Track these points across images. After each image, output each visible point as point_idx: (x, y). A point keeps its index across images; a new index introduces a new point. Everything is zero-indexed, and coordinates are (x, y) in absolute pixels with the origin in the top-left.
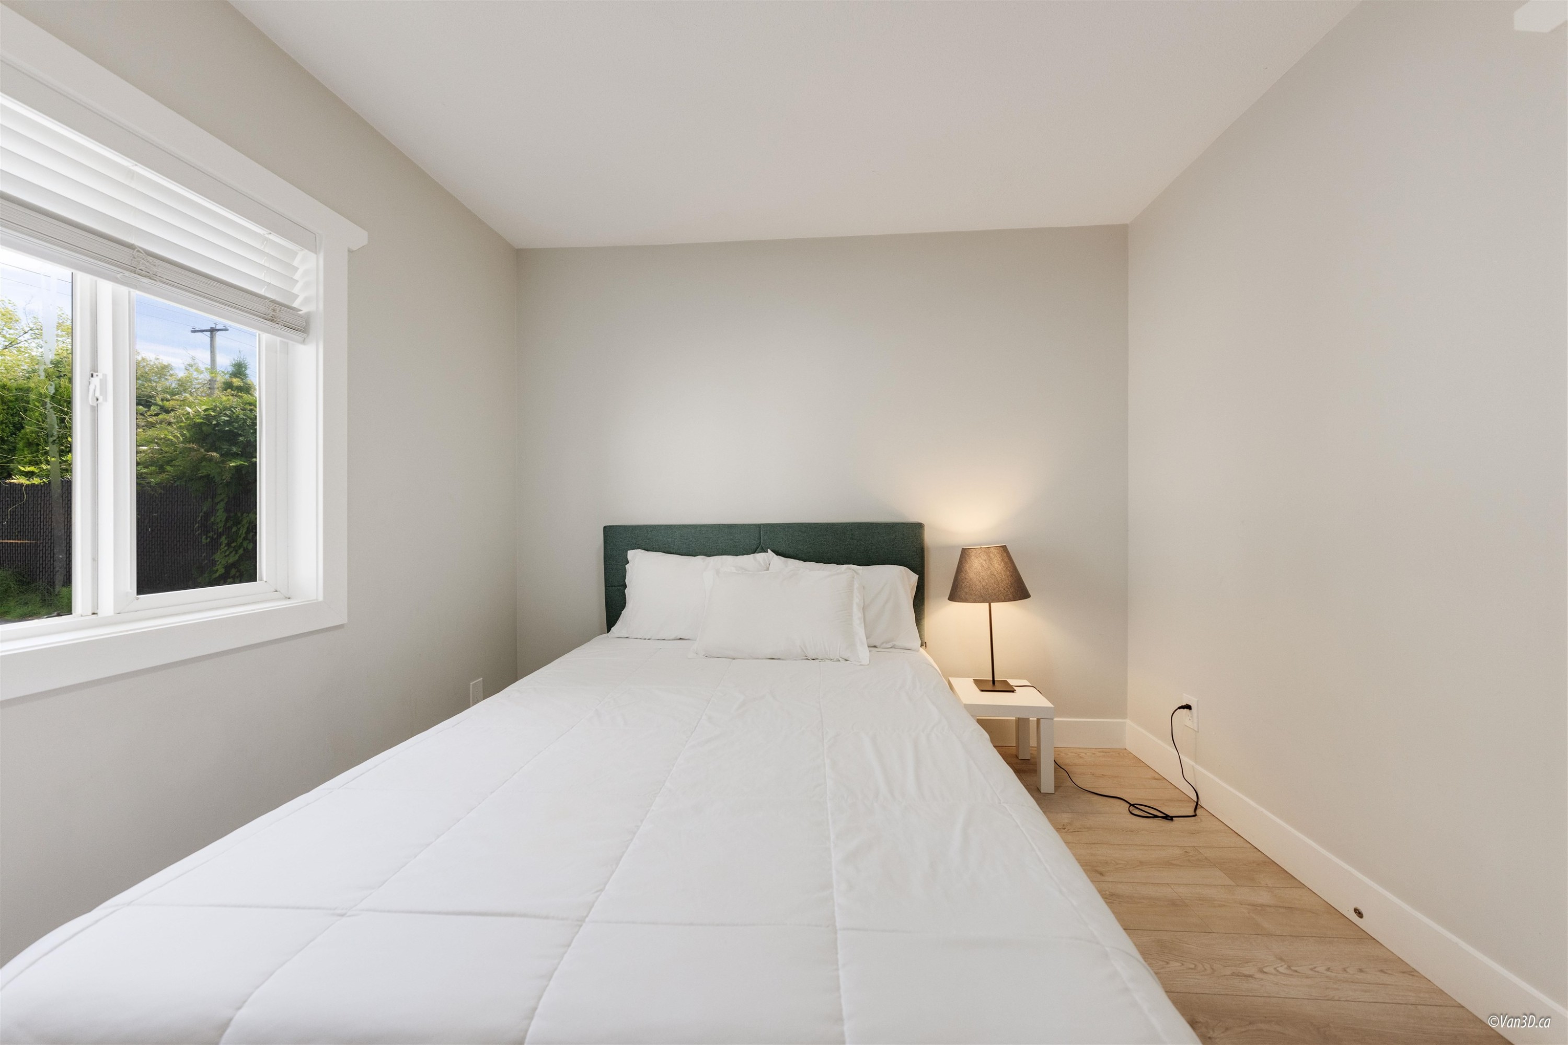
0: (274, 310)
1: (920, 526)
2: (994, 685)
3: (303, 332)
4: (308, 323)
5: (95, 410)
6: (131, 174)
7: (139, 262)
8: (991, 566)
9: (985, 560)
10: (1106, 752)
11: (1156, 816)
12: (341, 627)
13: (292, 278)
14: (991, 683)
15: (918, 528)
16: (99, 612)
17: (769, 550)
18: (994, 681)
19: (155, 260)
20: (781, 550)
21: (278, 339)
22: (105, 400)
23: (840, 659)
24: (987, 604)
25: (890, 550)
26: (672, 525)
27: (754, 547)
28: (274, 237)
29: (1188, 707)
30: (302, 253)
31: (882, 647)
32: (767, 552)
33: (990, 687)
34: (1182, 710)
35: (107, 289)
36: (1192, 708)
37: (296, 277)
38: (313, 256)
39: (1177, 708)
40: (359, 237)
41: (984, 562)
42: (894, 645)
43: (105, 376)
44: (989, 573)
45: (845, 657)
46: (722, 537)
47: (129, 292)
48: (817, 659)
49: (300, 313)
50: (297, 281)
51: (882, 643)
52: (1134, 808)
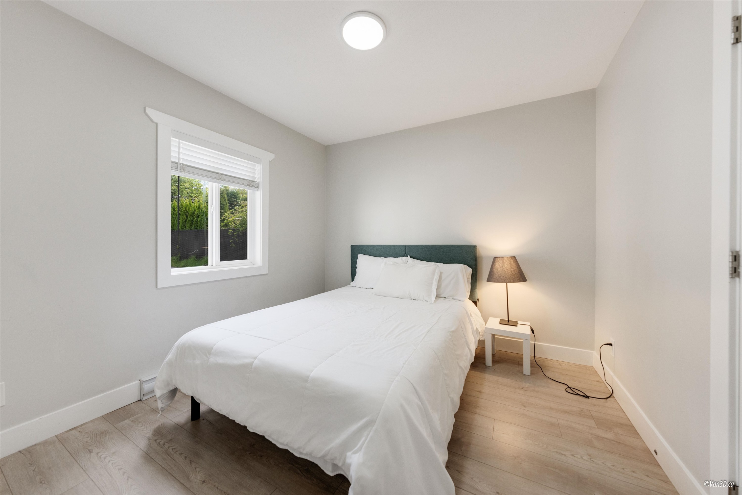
0: (250, 183)
1: (475, 247)
2: (508, 322)
3: (258, 188)
4: (258, 185)
5: (212, 214)
6: (219, 155)
7: (220, 177)
8: (503, 266)
9: (501, 263)
10: (578, 366)
11: (578, 395)
12: (267, 274)
13: (255, 173)
14: (507, 321)
15: (474, 248)
16: (213, 265)
17: (409, 256)
18: (508, 321)
19: (223, 175)
20: (414, 256)
21: (252, 191)
22: (214, 212)
23: (424, 300)
24: (505, 284)
25: (460, 257)
26: (373, 245)
27: (404, 254)
28: (250, 162)
29: (611, 345)
30: (257, 165)
31: (448, 298)
32: (408, 257)
33: (507, 323)
34: (607, 345)
35: (214, 184)
36: (613, 345)
37: (256, 172)
38: (260, 165)
39: (604, 344)
40: (271, 156)
41: (500, 264)
42: (453, 298)
43: (214, 206)
44: (502, 269)
45: (426, 300)
46: (391, 250)
47: (219, 185)
48: (415, 300)
49: (256, 182)
50: (256, 173)
51: (448, 297)
52: (570, 389)
